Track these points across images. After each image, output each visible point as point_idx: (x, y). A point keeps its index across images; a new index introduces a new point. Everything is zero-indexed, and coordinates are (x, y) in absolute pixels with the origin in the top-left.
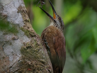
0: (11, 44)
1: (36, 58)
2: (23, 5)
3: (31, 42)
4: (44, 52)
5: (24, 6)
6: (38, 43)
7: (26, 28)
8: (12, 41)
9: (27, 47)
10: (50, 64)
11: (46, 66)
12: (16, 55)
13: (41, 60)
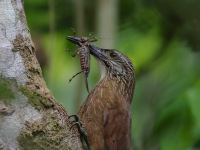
2: (26, 35)
3: (44, 119)
4: (73, 144)
5: (28, 35)
6: (60, 123)
7: (33, 87)
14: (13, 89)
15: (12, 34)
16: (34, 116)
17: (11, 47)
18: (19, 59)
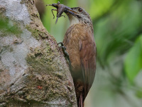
0: (12, 50)
1: (49, 70)
3: (42, 46)
4: (60, 61)
7: (34, 26)
8: (13, 46)
9: (35, 55)
10: (70, 79)
11: (64, 82)
12: (20, 66)
13: (57, 73)
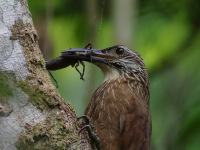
2: (27, 20)
3: (48, 122)
5: (30, 20)
6: (67, 125)
7: (35, 82)
9: (35, 138)
14: (11, 84)
15: (10, 19)
16: (36, 117)
17: (9, 34)
18: (18, 48)
